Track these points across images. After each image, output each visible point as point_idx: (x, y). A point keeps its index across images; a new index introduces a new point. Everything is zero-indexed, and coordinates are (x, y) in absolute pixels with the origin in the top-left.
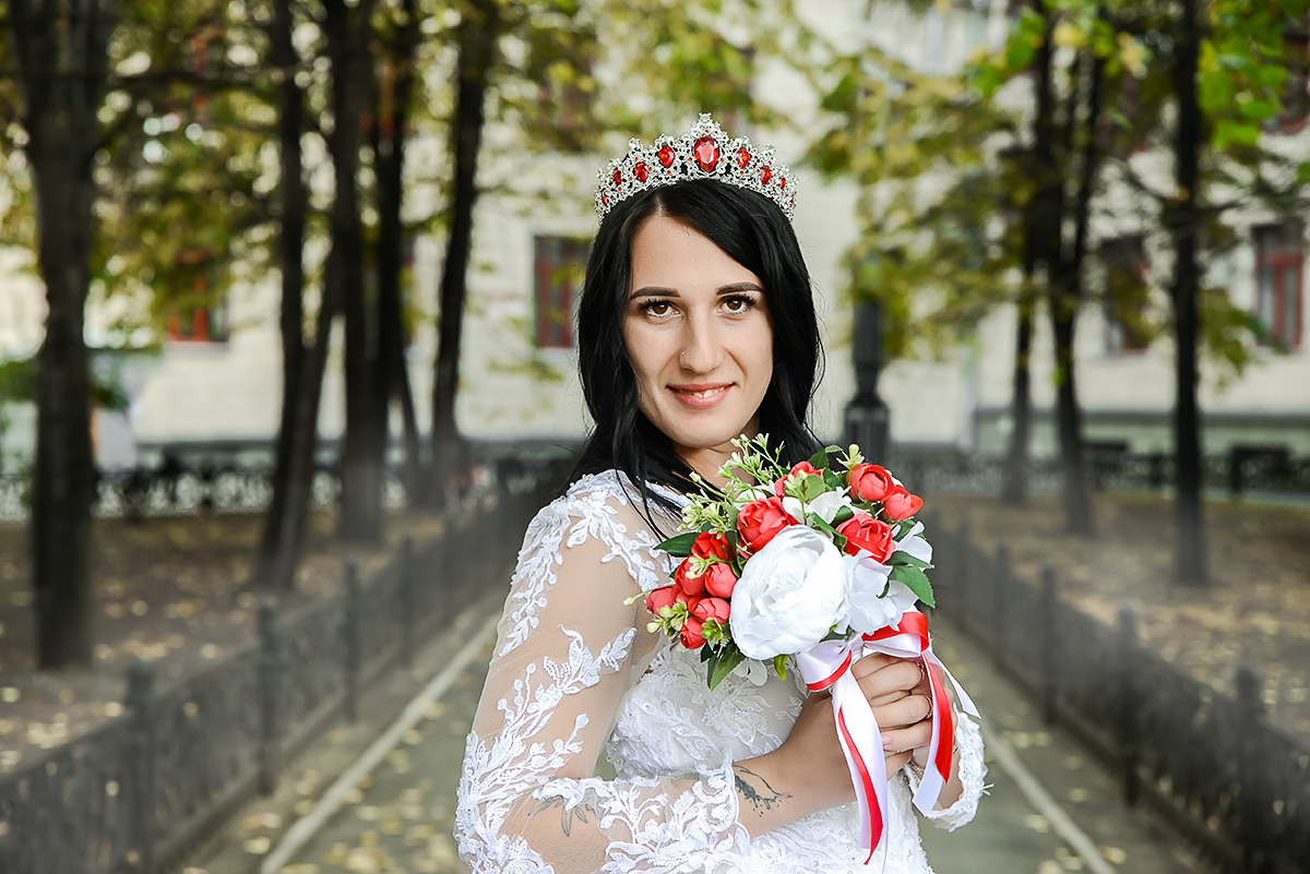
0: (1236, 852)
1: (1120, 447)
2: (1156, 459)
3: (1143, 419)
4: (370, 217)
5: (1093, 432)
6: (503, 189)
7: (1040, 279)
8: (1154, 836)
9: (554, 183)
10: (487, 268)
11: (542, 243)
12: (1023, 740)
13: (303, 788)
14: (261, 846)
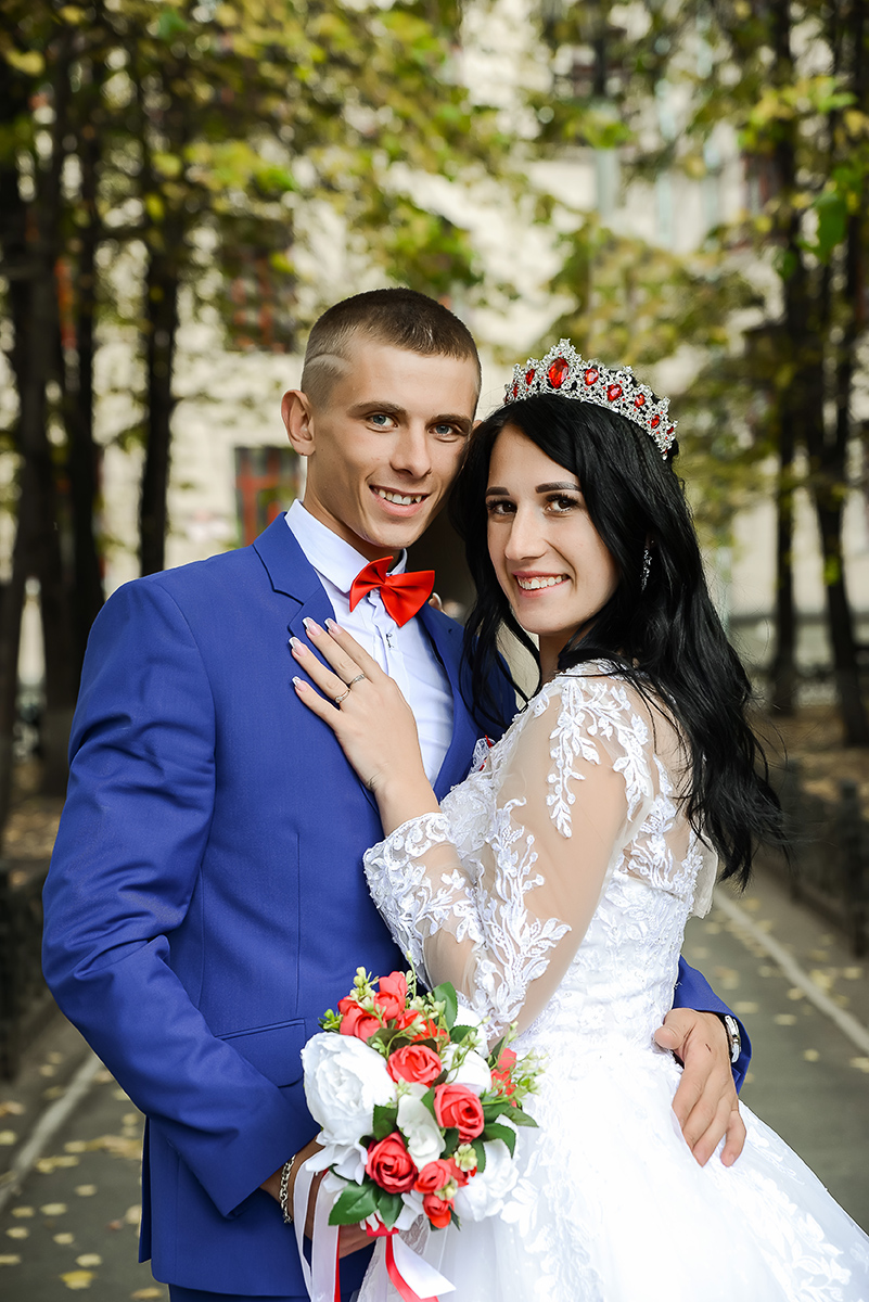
4: (57, 435)
5: (865, 634)
6: (202, 397)
7: (800, 466)
9: (260, 388)
10: (187, 486)
11: (242, 453)
13: (47, 1071)
14: (7, 1137)
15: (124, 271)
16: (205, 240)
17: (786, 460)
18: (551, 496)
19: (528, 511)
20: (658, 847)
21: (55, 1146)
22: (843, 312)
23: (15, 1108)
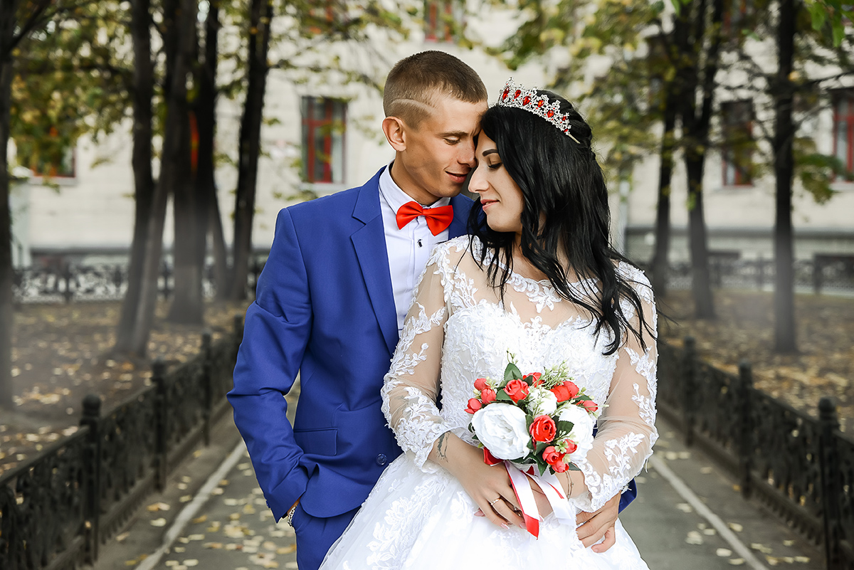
0: (819, 521)
1: (735, 255)
2: (760, 264)
3: (751, 235)
5: (714, 245)
6: (284, 64)
7: (678, 133)
8: (764, 515)
9: (324, 61)
10: (274, 121)
11: (308, 102)
12: (672, 456)
13: (182, 487)
14: (161, 522)
17: (669, 127)
21: (191, 527)
22: (710, 29)
23: (165, 507)
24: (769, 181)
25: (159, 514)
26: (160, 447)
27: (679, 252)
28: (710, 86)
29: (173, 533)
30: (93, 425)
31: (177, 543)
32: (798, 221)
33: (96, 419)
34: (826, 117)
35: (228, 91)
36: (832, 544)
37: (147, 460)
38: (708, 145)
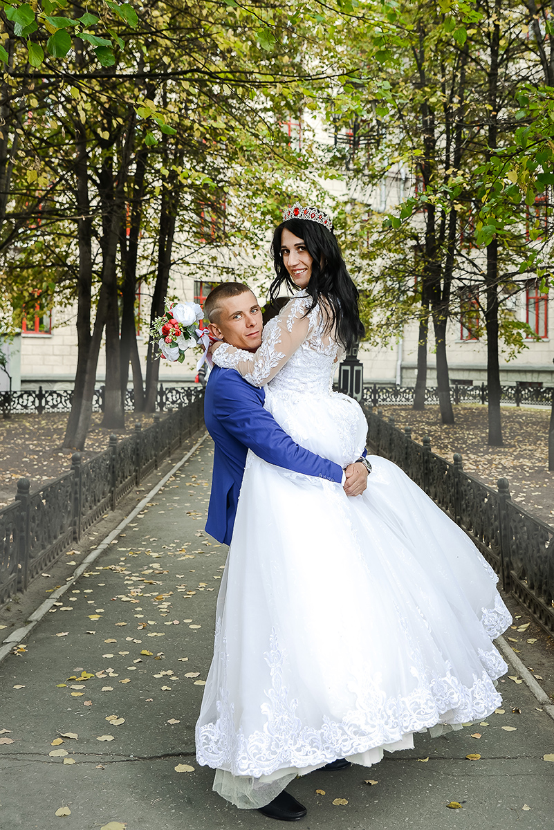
1: (469, 382)
2: (482, 388)
5: (453, 375)
10: (174, 298)
14: (73, 563)
15: (152, 212)
16: (187, 199)
17: (425, 304)
18: (298, 247)
19: (293, 252)
20: (319, 341)
21: (91, 567)
23: (77, 552)
24: (484, 337)
25: (74, 557)
26: (77, 513)
27: (432, 382)
28: (449, 278)
29: (79, 571)
30: (24, 499)
31: (82, 577)
32: (502, 362)
33: (26, 496)
34: (522, 295)
35: (145, 278)
36: (506, 573)
37: (67, 521)
38: (448, 314)
